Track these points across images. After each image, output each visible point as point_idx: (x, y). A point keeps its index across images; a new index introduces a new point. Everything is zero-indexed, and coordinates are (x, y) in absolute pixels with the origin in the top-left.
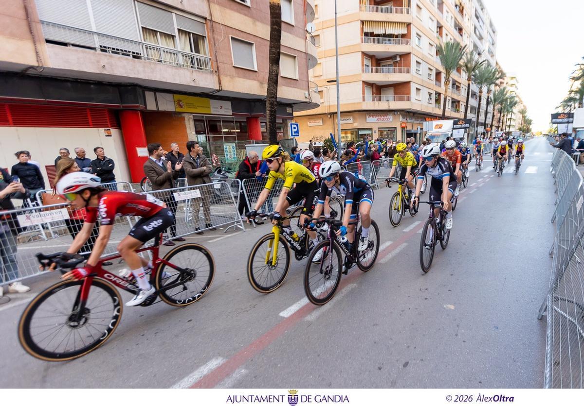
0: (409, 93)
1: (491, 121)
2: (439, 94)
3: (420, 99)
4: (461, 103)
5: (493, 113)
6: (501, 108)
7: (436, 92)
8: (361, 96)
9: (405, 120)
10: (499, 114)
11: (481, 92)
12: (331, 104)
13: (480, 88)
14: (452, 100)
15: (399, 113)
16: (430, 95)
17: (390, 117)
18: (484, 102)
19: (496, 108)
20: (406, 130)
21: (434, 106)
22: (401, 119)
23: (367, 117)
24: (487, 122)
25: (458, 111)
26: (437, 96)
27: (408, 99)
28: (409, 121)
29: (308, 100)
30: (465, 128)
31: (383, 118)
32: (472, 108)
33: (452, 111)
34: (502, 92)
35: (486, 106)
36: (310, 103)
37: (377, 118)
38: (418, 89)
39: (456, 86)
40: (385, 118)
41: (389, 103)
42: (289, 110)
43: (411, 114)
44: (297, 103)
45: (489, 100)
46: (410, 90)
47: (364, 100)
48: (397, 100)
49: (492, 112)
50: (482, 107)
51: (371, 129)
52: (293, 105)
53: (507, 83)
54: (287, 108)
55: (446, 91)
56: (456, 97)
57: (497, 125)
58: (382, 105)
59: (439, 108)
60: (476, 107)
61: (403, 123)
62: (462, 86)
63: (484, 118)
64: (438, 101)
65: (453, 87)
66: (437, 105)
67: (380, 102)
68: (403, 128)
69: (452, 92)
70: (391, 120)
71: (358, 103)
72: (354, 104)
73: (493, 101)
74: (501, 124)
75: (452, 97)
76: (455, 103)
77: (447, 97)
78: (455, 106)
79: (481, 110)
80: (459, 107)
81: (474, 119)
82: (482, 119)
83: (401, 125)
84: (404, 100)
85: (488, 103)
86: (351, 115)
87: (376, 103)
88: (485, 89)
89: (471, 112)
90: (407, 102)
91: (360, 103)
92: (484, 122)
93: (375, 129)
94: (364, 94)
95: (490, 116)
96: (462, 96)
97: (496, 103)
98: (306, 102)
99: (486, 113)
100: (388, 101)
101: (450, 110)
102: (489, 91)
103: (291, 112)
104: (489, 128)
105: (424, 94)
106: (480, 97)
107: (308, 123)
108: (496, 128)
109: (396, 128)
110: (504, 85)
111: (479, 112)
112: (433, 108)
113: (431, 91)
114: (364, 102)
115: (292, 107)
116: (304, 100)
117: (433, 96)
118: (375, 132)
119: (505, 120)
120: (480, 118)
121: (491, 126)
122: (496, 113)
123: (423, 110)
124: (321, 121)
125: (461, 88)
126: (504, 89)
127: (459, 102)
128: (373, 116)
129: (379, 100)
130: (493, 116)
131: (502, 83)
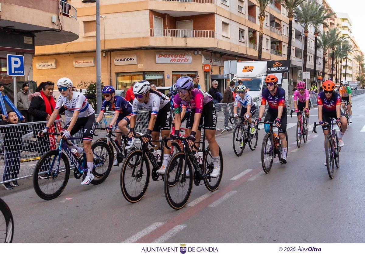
0: (213, 28)
1: (322, 67)
2: (254, 32)
3: (229, 36)
4: (283, 44)
5: (324, 58)
6: (333, 52)
7: (249, 28)
8: (148, 28)
9: (209, 61)
10: (332, 61)
11: (306, 32)
12: (106, 38)
13: (306, 28)
14: (271, 40)
15: (200, 53)
16: (242, 32)
17: (189, 58)
18: (311, 45)
19: (327, 52)
20: (212, 76)
21: (248, 46)
22: (203, 60)
23: (157, 57)
24: (317, 69)
25: (280, 54)
26: (251, 33)
27: (212, 35)
28: (215, 63)
29: (56, 27)
30: (283, 72)
31: (178, 58)
32: (298, 51)
33: (271, 53)
34: (333, 34)
35: (314, 50)
36: (60, 31)
37: (171, 58)
38: (225, 24)
39: (275, 23)
40: (182, 58)
41: (186, 39)
42: (28, 40)
43: (218, 55)
44: (40, 31)
45: (318, 42)
46: (214, 24)
47: (152, 33)
48: (196, 35)
49: (322, 56)
50: (310, 50)
51: (162, 73)
52: (36, 34)
53: (338, 25)
54: (25, 37)
55: (261, 28)
56: (275, 36)
57: (331, 73)
58: (178, 42)
59: (255, 48)
60: (301, 50)
61: (206, 65)
62: (283, 23)
63: (313, 64)
64: (252, 40)
65: (271, 25)
66: (252, 45)
67: (174, 38)
68: (206, 73)
69: (271, 30)
70: (190, 61)
71: (143, 38)
72: (139, 38)
73: (323, 45)
74: (334, 72)
75: (271, 36)
76: (276, 44)
77: (264, 36)
78: (275, 47)
79: (308, 54)
80: (281, 49)
81: (301, 65)
82: (310, 64)
83: (204, 68)
84: (207, 36)
85: (317, 47)
86: (134, 54)
87: (169, 38)
88: (311, 29)
89: (296, 56)
90: (211, 39)
91: (147, 38)
92: (313, 68)
93: (168, 72)
94: (151, 26)
95: (320, 61)
96: (283, 36)
97: (327, 46)
98: (54, 30)
99: (316, 58)
100: (185, 36)
101: (269, 52)
102: (317, 33)
103: (31, 43)
104: (321, 77)
105: (233, 30)
106: (306, 38)
107: (74, 63)
108: (329, 77)
109: (197, 71)
110: (335, 26)
111: (305, 56)
112: (246, 48)
113: (243, 27)
114: (151, 37)
115: (33, 37)
116: (51, 26)
117: (246, 34)
118: (168, 76)
119: (339, 68)
120: (308, 63)
121: (324, 74)
122: (327, 59)
123: (232, 50)
124: (92, 61)
125: (282, 27)
126: (335, 30)
127: (280, 42)
128: (165, 56)
129: (174, 34)
130: (325, 62)
131: (332, 24)
